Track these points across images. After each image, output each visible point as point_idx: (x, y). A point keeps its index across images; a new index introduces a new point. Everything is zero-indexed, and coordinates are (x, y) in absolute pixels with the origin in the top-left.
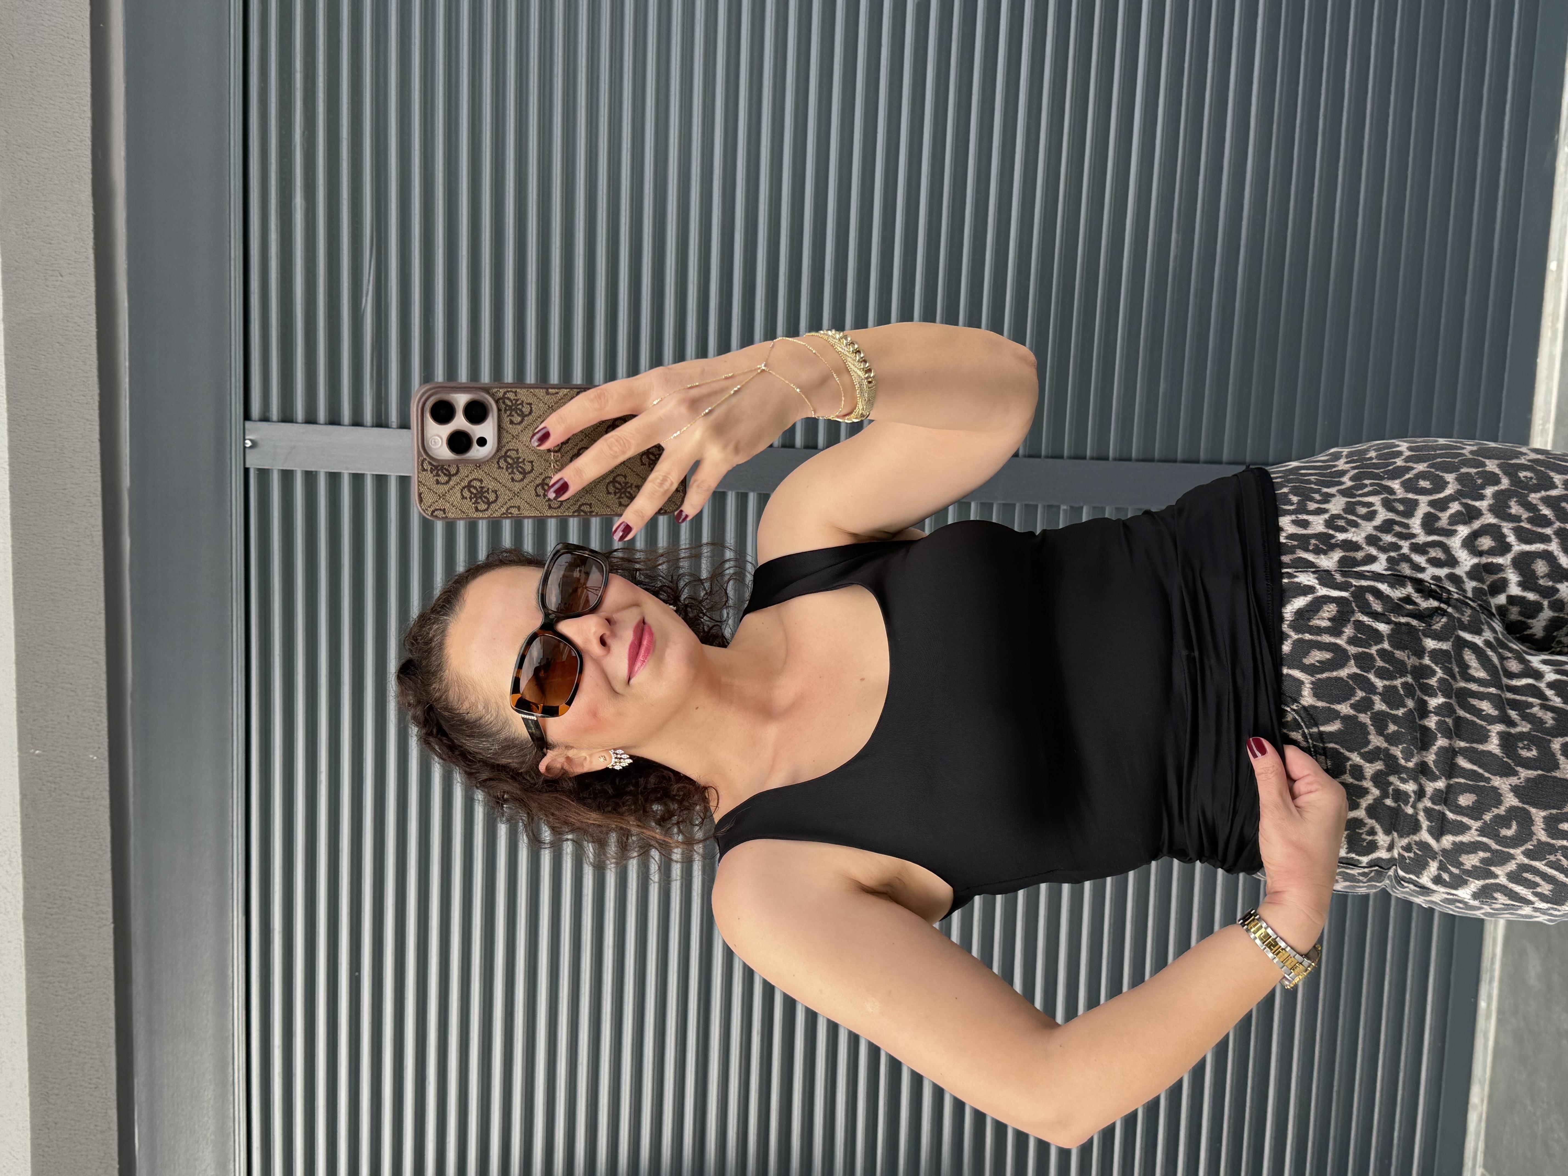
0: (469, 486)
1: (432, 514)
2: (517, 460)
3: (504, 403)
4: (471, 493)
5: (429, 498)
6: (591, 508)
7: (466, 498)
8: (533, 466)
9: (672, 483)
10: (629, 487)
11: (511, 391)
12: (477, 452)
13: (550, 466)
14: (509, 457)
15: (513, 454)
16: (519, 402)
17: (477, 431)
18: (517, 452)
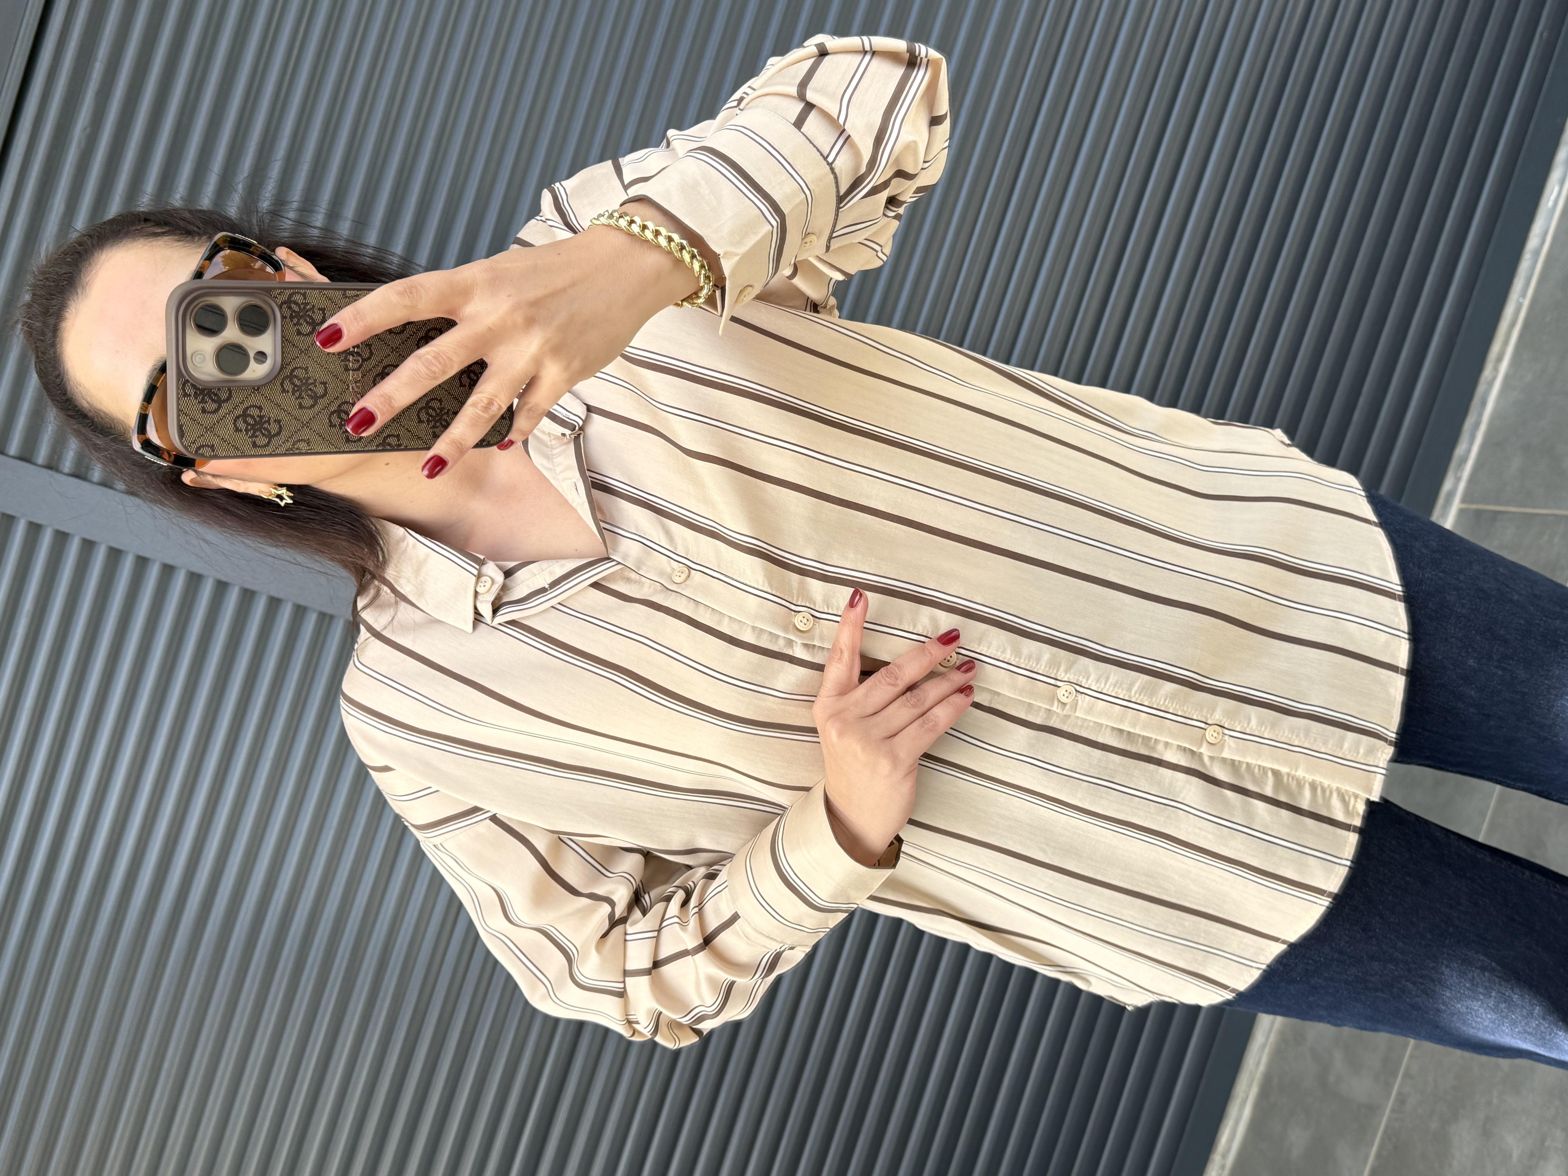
0: (245, 415)
1: (196, 452)
2: (306, 382)
3: (289, 308)
4: (248, 424)
5: (193, 432)
6: (399, 440)
7: (241, 431)
8: (326, 388)
9: (500, 407)
10: (444, 412)
11: (298, 293)
12: (255, 370)
13: (348, 389)
14: (296, 377)
15: (300, 373)
16: (308, 307)
17: (255, 344)
18: (306, 371)
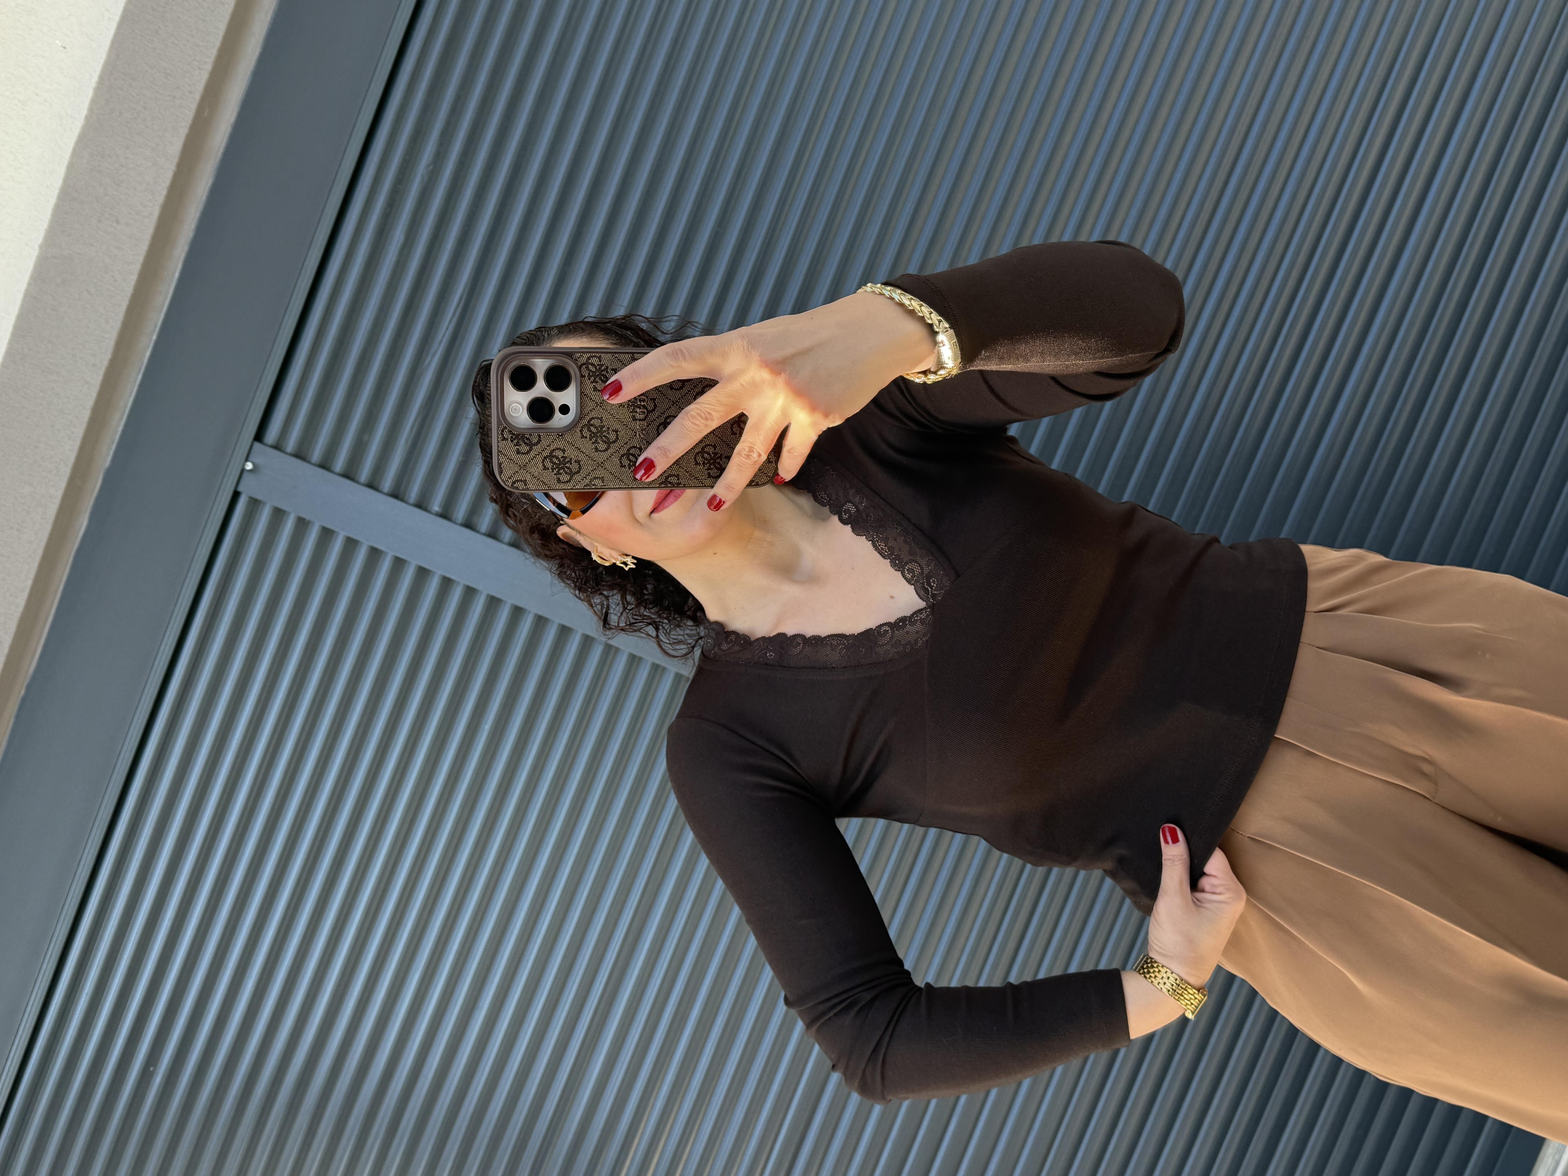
0: (551, 456)
2: (601, 429)
3: (587, 368)
4: (553, 463)
5: (509, 469)
6: (678, 480)
7: (548, 469)
8: (618, 435)
10: (718, 458)
11: (595, 356)
12: (559, 420)
13: (636, 436)
14: (592, 425)
15: (596, 422)
16: (603, 368)
17: (560, 398)
18: (600, 420)
